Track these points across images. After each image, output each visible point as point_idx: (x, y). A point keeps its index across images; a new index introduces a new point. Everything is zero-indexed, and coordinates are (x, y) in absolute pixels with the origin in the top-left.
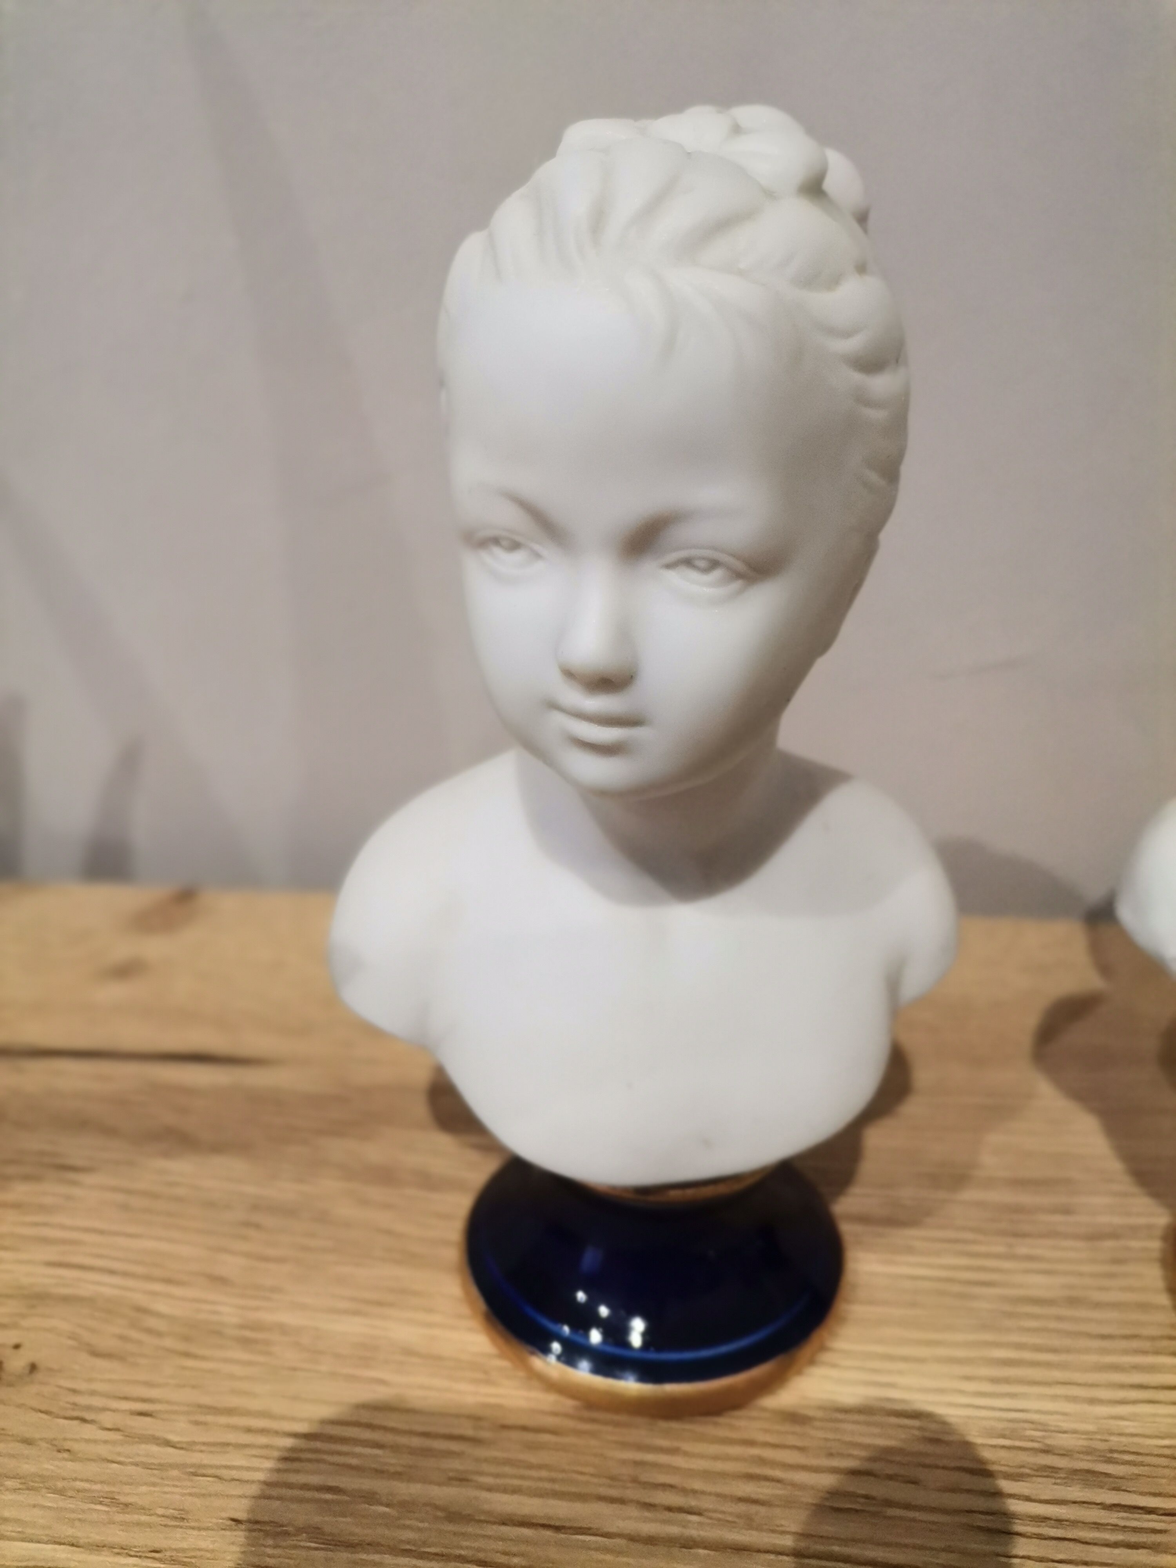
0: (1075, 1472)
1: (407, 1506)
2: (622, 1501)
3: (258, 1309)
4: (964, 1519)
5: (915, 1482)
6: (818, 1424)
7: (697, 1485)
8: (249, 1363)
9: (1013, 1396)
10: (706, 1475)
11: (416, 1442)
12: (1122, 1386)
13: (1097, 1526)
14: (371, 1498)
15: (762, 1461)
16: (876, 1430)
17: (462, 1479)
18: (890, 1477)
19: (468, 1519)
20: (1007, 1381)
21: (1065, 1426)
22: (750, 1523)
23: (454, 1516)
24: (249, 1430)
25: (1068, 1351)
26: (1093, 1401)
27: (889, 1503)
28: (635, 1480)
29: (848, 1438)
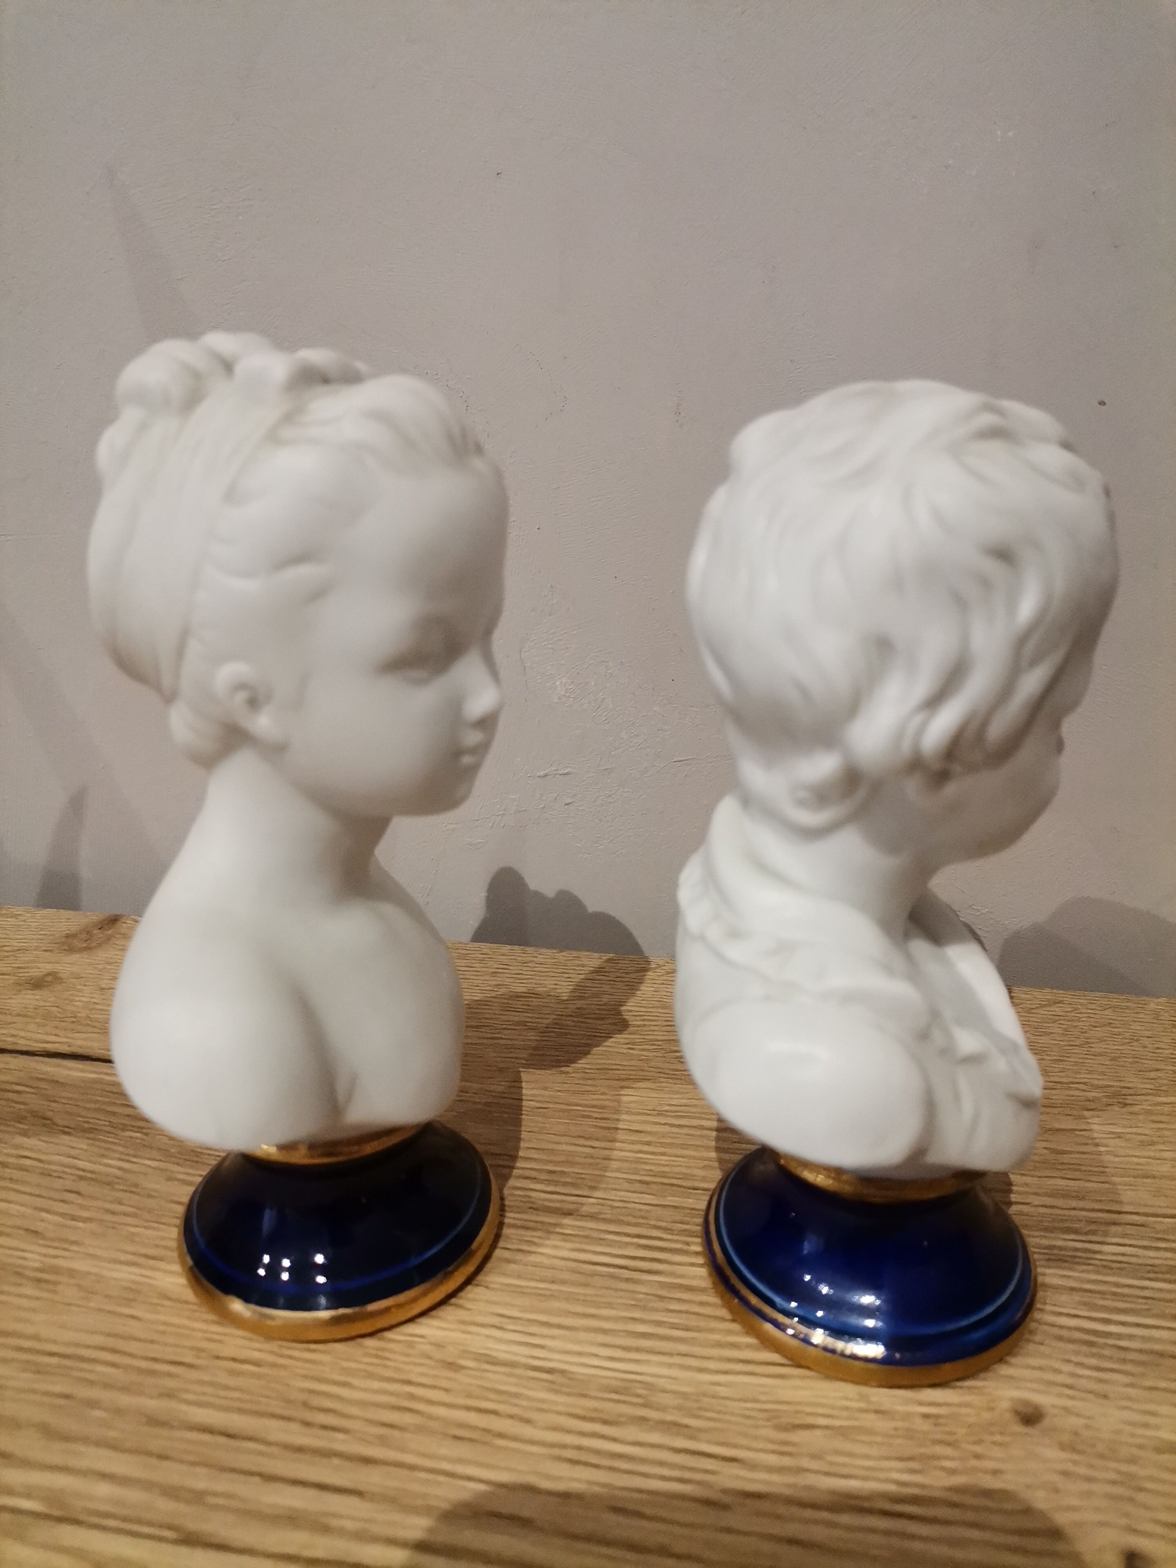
0: (663, 1423)
1: (118, 1412)
2: (288, 1419)
3: (56, 1257)
4: (556, 1452)
5: (528, 1421)
6: (470, 1372)
7: (354, 1411)
8: (38, 1298)
9: (637, 1361)
10: (363, 1404)
11: (144, 1364)
12: (730, 1360)
13: (661, 1464)
14: (93, 1404)
15: (412, 1397)
16: (513, 1380)
17: (169, 1395)
18: (511, 1417)
19: (164, 1424)
20: (638, 1350)
21: (670, 1387)
22: (383, 1441)
23: (154, 1421)
24: (20, 1349)
25: (698, 1330)
26: (701, 1370)
27: (501, 1435)
28: (305, 1405)
29: (487, 1384)
